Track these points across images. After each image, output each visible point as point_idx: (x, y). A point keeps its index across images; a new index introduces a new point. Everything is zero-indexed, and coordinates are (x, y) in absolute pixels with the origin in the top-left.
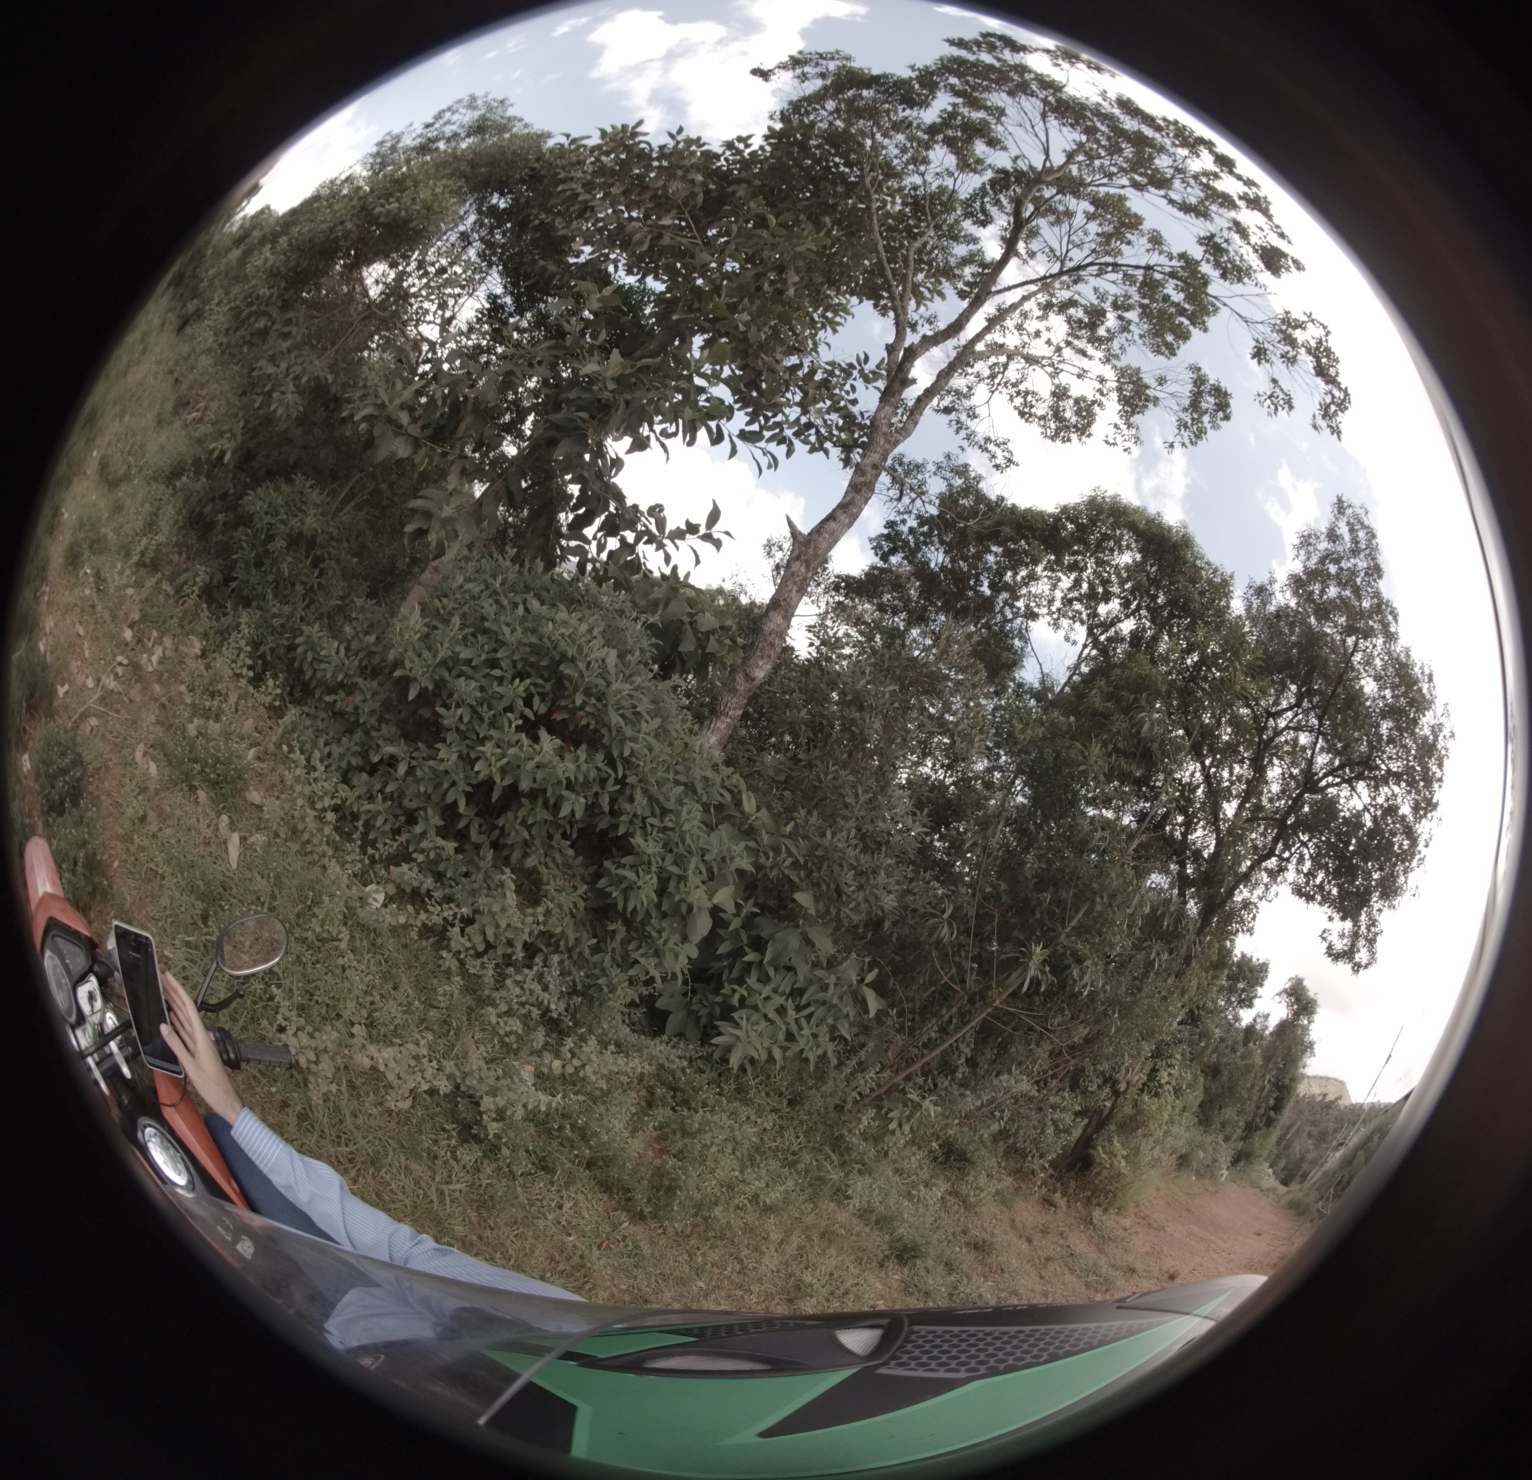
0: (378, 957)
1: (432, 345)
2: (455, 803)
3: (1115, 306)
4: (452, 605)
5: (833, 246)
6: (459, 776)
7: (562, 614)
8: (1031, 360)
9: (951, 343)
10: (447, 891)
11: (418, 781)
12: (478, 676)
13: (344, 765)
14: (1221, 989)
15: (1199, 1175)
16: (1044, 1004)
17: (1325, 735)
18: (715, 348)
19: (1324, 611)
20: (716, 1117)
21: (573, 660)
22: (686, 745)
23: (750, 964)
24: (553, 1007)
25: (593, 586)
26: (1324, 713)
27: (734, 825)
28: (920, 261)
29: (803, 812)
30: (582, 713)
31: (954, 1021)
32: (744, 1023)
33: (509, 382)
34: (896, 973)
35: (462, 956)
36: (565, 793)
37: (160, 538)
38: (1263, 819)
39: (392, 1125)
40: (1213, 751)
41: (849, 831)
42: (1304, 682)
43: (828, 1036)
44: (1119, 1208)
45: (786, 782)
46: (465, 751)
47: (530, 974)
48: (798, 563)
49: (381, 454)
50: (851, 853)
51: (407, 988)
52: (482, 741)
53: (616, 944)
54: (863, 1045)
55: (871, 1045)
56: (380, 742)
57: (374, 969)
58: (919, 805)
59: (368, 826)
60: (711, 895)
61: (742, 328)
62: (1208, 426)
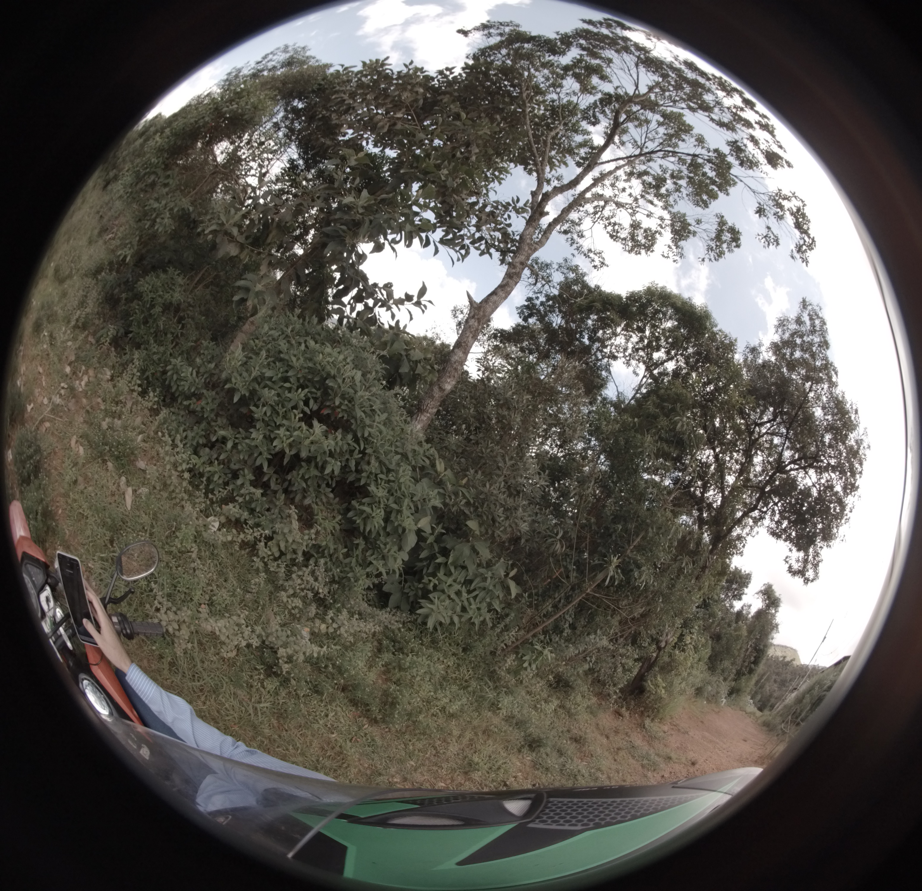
0: (215, 562)
1: (254, 189)
2: (261, 465)
3: (672, 176)
4: (261, 344)
5: (500, 132)
6: (263, 449)
7: (328, 349)
8: (619, 205)
9: (571, 192)
10: (257, 520)
11: (239, 452)
12: (276, 387)
13: (195, 443)
14: (723, 588)
15: (708, 700)
16: (616, 592)
17: (790, 439)
18: (426, 189)
19: (792, 366)
20: (420, 659)
21: (334, 377)
22: (402, 429)
23: (439, 564)
24: (321, 591)
25: (348, 332)
26: (790, 426)
27: (430, 479)
28: (553, 144)
29: (472, 471)
30: (339, 410)
31: (562, 601)
32: (436, 600)
33: (299, 210)
34: (527, 571)
35: (266, 560)
36: (328, 459)
37: (88, 310)
38: (751, 487)
39: (225, 667)
40: (721, 444)
41: (500, 483)
42: (777, 405)
43: (486, 609)
44: (661, 719)
45: (462, 453)
46: (268, 433)
47: (307, 571)
48: (473, 320)
49: (221, 253)
50: (502, 497)
51: (233, 581)
52: (278, 427)
53: (359, 552)
54: (507, 615)
55: (513, 615)
56: (216, 429)
57: (212, 569)
58: (543, 468)
59: (209, 480)
60: (416, 522)
61: (443, 178)
62: (726, 250)
